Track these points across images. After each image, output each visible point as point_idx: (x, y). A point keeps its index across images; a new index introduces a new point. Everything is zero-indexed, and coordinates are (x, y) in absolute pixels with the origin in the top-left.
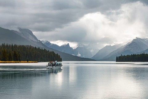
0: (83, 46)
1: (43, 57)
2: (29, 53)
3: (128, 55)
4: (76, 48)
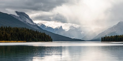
0: (74, 29)
1: (34, 38)
2: (21, 34)
3: (111, 36)
4: (68, 30)
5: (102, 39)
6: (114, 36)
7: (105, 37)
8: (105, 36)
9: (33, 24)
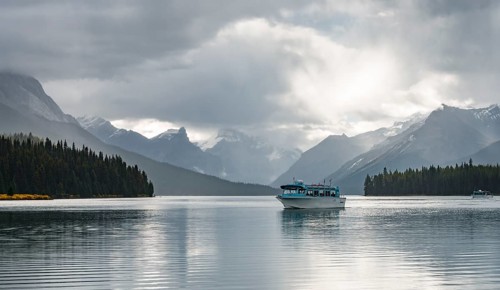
0: (239, 140)
1: (76, 179)
2: (19, 162)
4: (211, 147)
5: (366, 184)
6: (420, 169)
7: (380, 175)
8: (382, 172)
9: (58, 120)
